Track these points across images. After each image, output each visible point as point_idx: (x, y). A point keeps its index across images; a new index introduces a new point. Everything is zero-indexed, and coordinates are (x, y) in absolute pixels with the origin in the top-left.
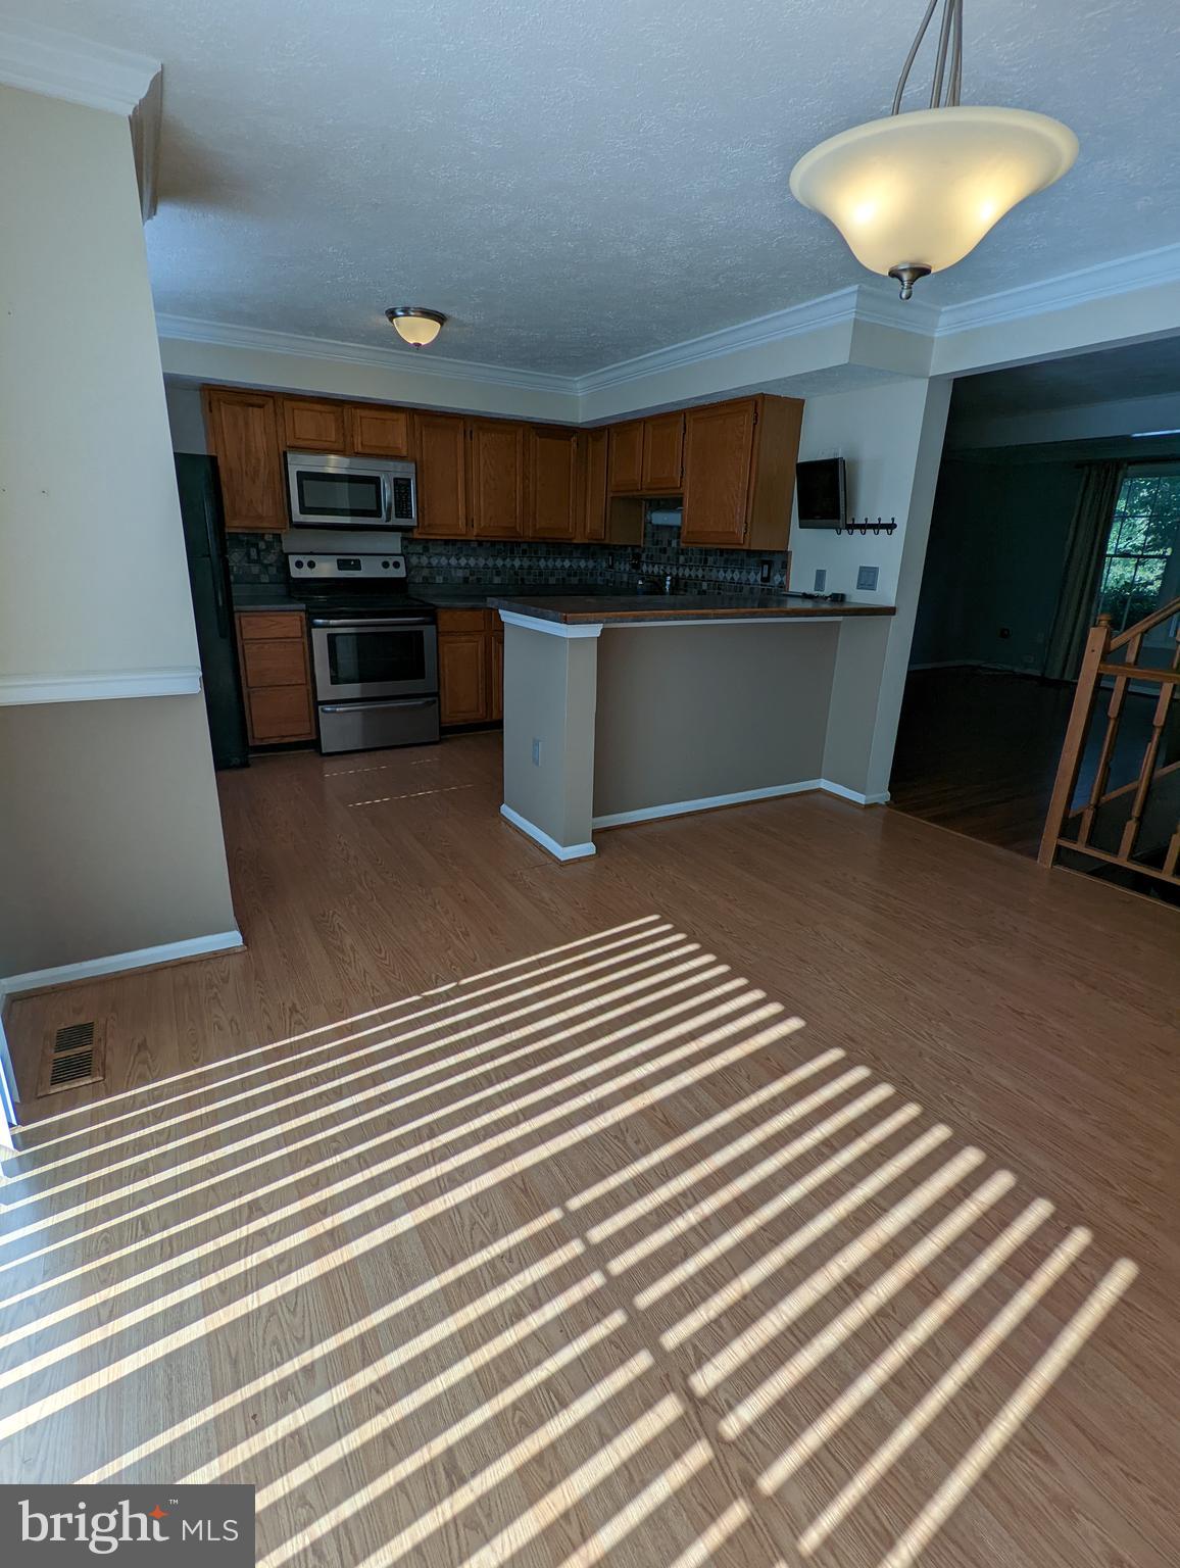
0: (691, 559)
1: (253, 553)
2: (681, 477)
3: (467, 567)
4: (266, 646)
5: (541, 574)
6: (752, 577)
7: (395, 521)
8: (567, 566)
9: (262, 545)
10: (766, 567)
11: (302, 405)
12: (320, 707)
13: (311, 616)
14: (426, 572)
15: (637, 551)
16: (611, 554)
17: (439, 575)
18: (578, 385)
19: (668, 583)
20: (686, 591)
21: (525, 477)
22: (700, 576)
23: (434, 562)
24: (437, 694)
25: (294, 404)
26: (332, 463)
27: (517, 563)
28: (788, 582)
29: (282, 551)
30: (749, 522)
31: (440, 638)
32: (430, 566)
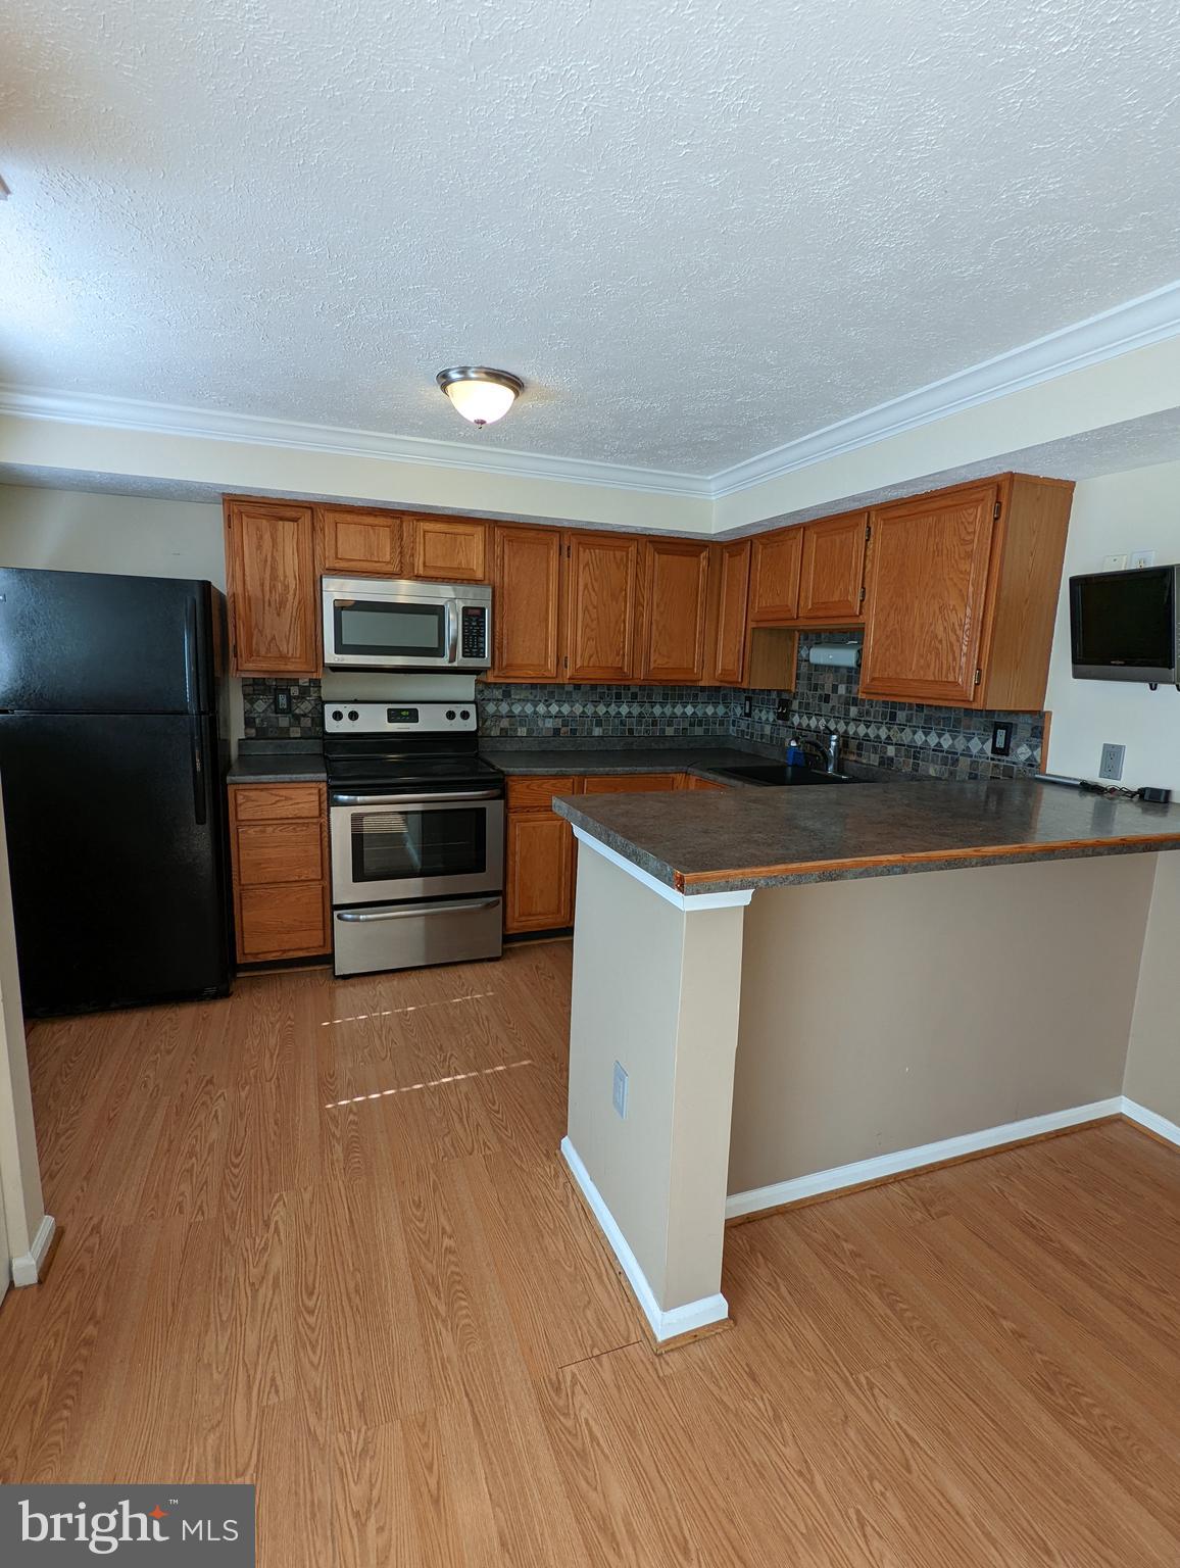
0: (868, 713)
1: (282, 699)
2: (862, 601)
3: (559, 715)
4: (270, 829)
5: (654, 723)
6: (975, 745)
7: (460, 661)
8: (689, 714)
9: (295, 691)
10: (1001, 734)
11: (349, 518)
12: (336, 913)
13: (334, 789)
14: (505, 723)
15: (785, 696)
16: (749, 699)
17: (522, 725)
18: (713, 486)
19: (833, 744)
20: (860, 755)
21: (637, 604)
22: (883, 737)
23: (517, 709)
24: (502, 893)
25: (338, 517)
26: (404, 591)
27: (624, 709)
28: (1044, 758)
29: (320, 697)
30: (984, 667)
31: (512, 816)
32: (510, 715)
